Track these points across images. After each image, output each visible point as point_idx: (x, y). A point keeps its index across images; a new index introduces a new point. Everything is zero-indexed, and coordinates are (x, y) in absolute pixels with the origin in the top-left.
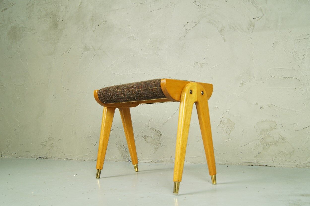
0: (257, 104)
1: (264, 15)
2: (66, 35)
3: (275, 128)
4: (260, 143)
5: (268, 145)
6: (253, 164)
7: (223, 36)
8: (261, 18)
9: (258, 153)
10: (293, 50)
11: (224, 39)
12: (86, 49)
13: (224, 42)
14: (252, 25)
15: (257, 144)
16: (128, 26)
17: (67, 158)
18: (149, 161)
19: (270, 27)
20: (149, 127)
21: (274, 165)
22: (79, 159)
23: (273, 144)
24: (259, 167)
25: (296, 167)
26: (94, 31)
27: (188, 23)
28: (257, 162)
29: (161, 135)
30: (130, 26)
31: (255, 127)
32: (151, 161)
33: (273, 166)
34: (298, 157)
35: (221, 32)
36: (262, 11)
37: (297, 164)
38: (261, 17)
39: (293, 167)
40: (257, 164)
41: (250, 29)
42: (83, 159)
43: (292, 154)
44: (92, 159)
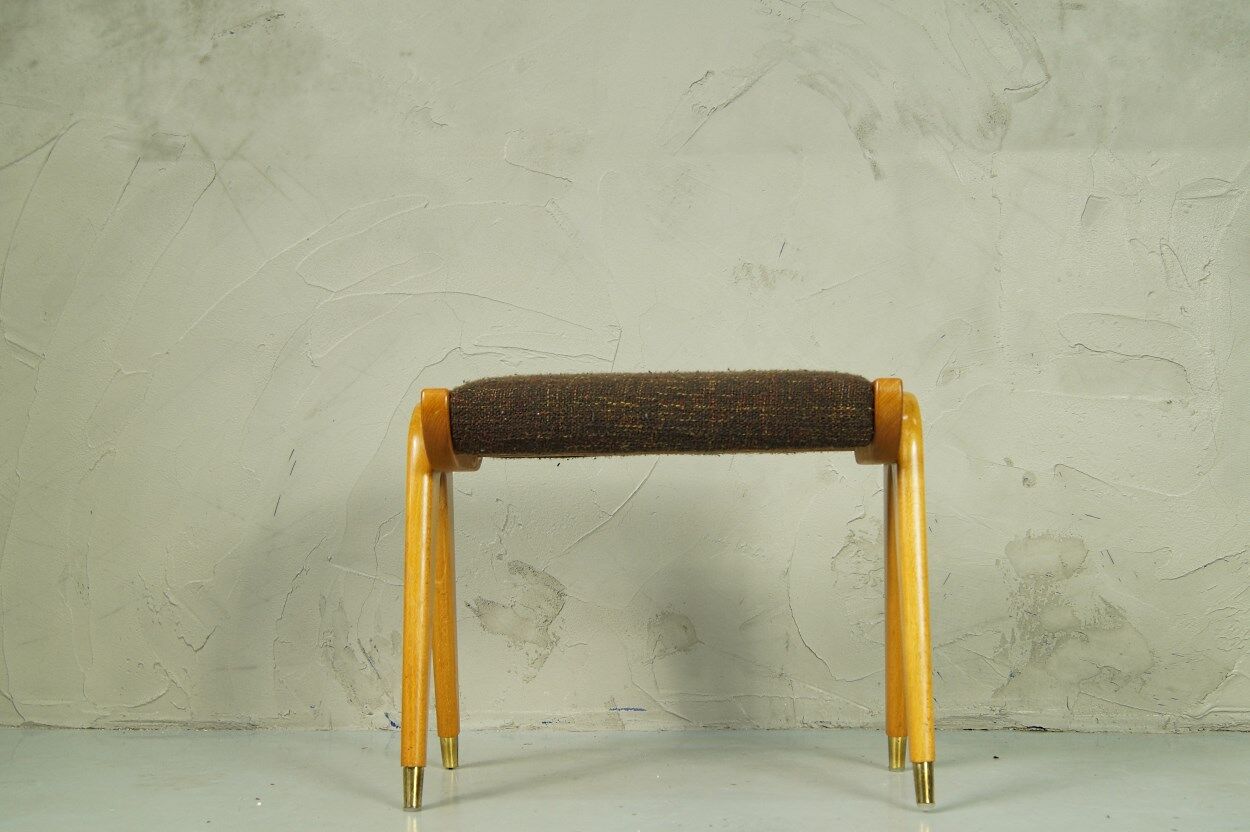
0: (1009, 462)
1: (1049, 77)
2: (34, 63)
3: (1080, 570)
4: (1018, 635)
5: (1049, 640)
6: (988, 725)
7: (868, 154)
8: (1036, 91)
9: (1007, 674)
10: (1163, 242)
11: (874, 166)
12: (155, 147)
13: (876, 179)
14: (997, 119)
15: (1003, 637)
16: (402, 54)
17: (30, 719)
18: (498, 723)
19: (1073, 135)
20: (500, 557)
21: (1074, 726)
22: (101, 724)
23: (1073, 634)
24: (1011, 733)
25: (1163, 732)
26: (205, 59)
27: (711, 78)
28: (1003, 715)
29: (560, 594)
30: (410, 54)
31: (997, 562)
32: (509, 721)
33: (1069, 731)
34: (1170, 689)
35: (863, 132)
36: (1041, 60)
37: (1167, 717)
38: (1038, 87)
39: (1153, 731)
40: (1001, 724)
41: (991, 133)
42: (129, 725)
43: (1145, 677)
44: (177, 719)
